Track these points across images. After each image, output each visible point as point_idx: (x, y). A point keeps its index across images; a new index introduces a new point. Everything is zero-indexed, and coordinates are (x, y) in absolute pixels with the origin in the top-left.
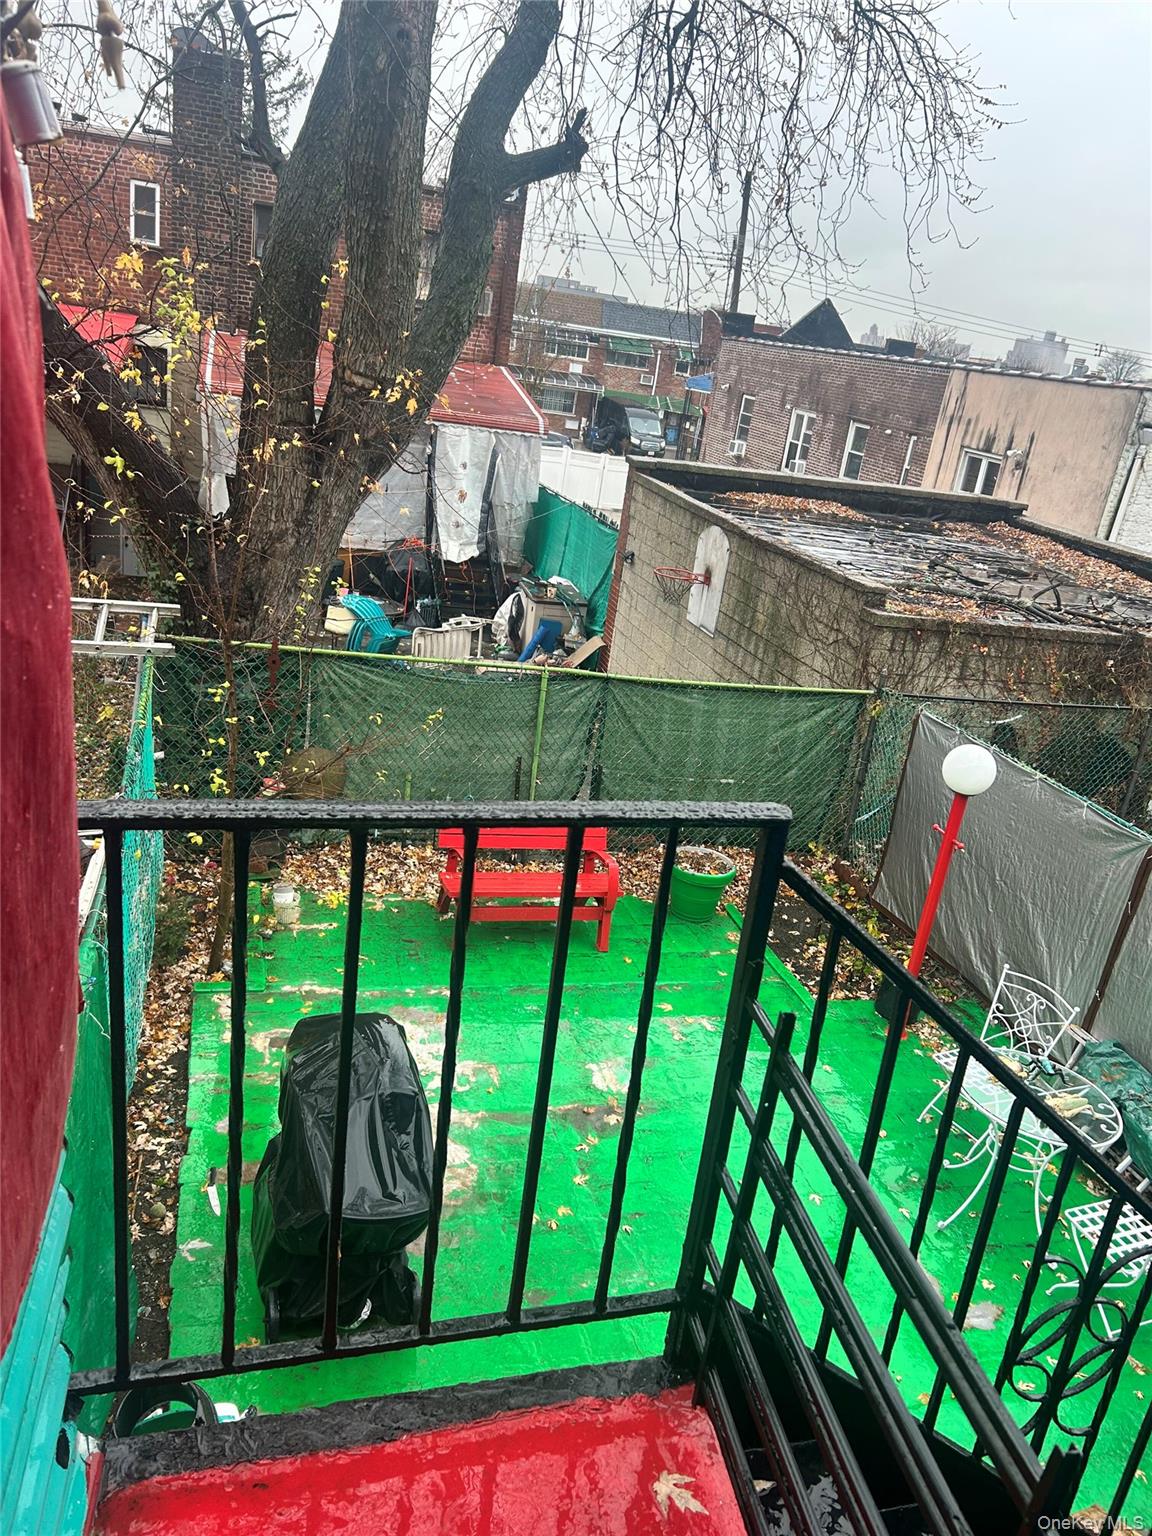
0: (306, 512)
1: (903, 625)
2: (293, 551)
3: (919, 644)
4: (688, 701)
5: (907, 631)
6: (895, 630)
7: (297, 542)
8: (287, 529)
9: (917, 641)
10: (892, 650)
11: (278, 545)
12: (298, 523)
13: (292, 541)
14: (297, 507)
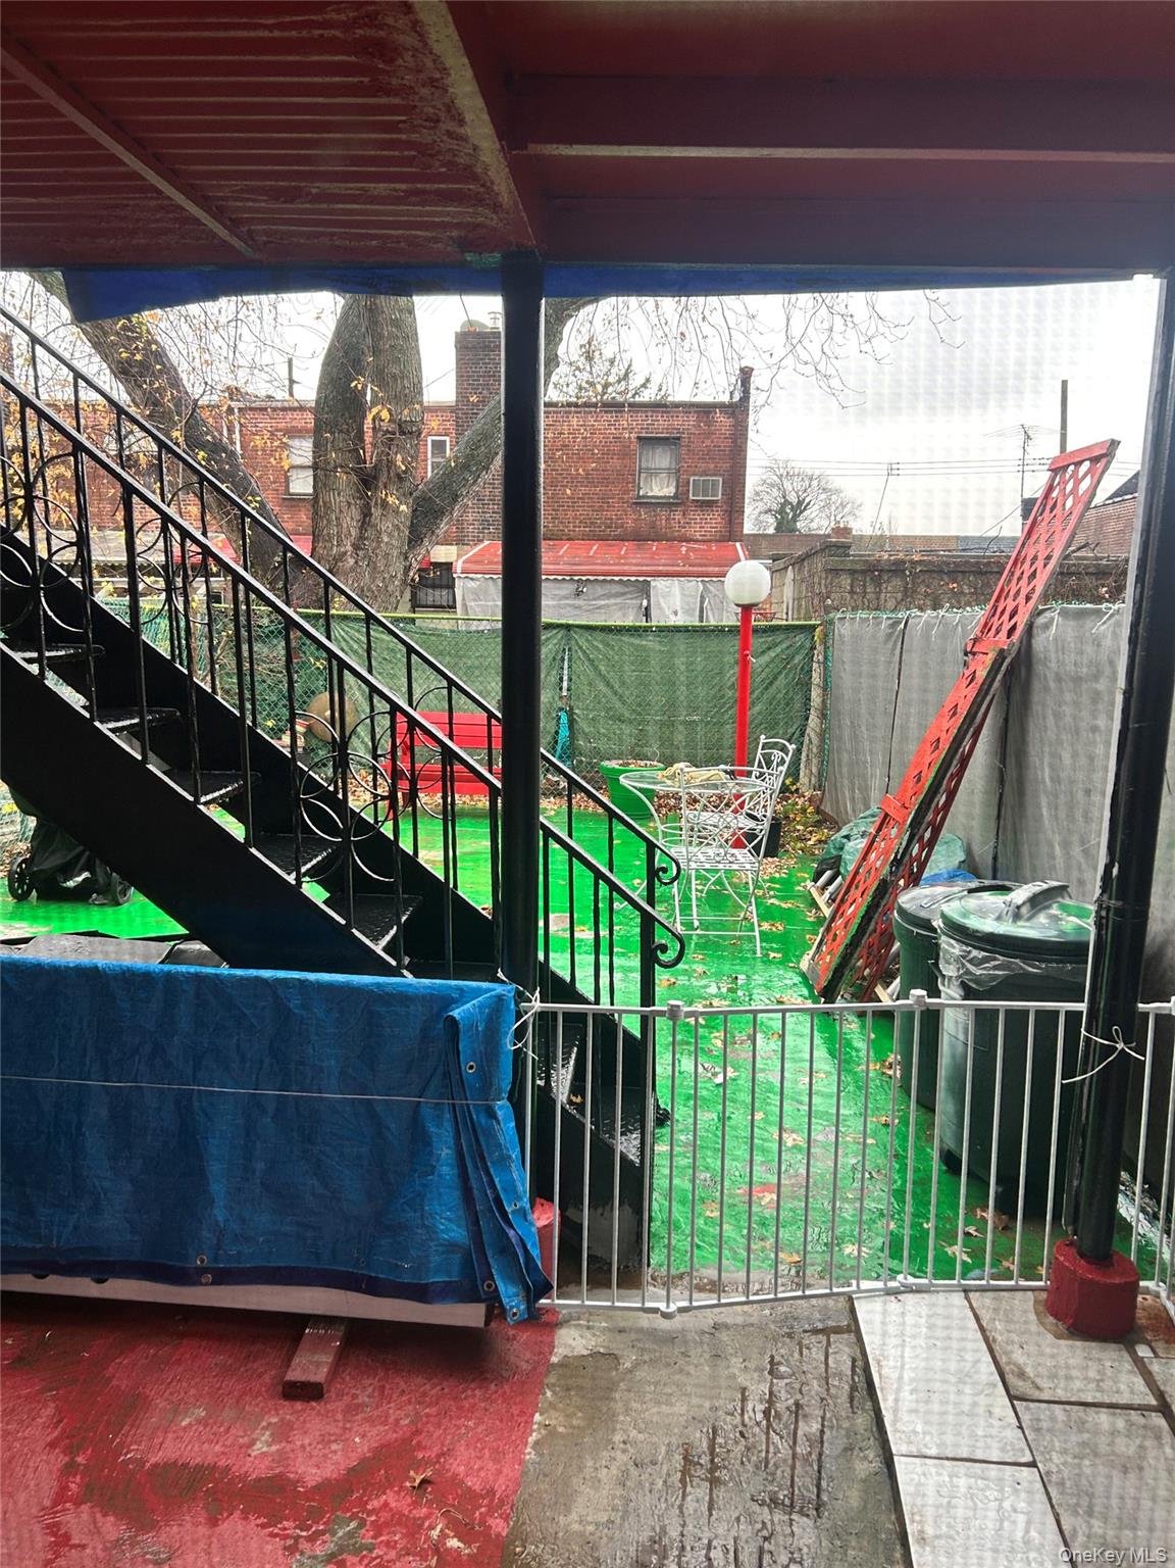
0: (361, 538)
1: (858, 567)
2: (352, 569)
3: (880, 585)
4: (644, 643)
5: (863, 572)
6: (852, 572)
7: (356, 562)
8: (346, 553)
9: (877, 581)
10: (852, 592)
11: (340, 564)
12: (356, 547)
13: (352, 561)
14: (353, 534)
